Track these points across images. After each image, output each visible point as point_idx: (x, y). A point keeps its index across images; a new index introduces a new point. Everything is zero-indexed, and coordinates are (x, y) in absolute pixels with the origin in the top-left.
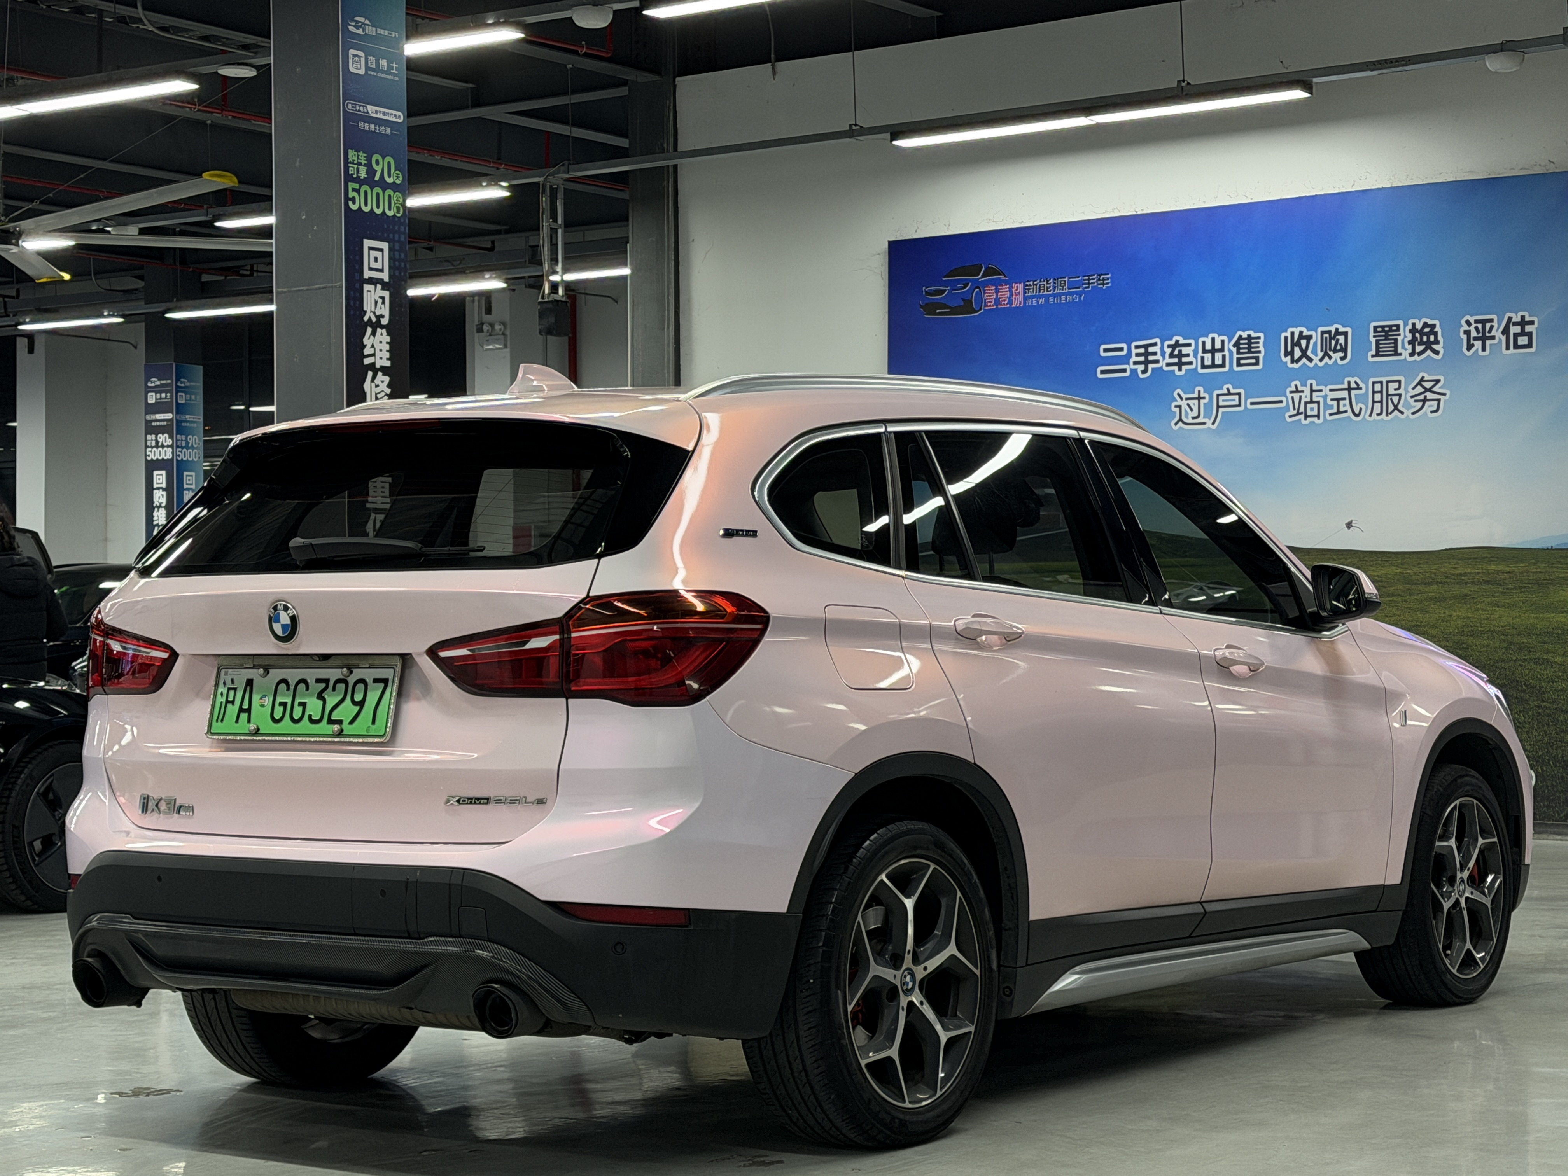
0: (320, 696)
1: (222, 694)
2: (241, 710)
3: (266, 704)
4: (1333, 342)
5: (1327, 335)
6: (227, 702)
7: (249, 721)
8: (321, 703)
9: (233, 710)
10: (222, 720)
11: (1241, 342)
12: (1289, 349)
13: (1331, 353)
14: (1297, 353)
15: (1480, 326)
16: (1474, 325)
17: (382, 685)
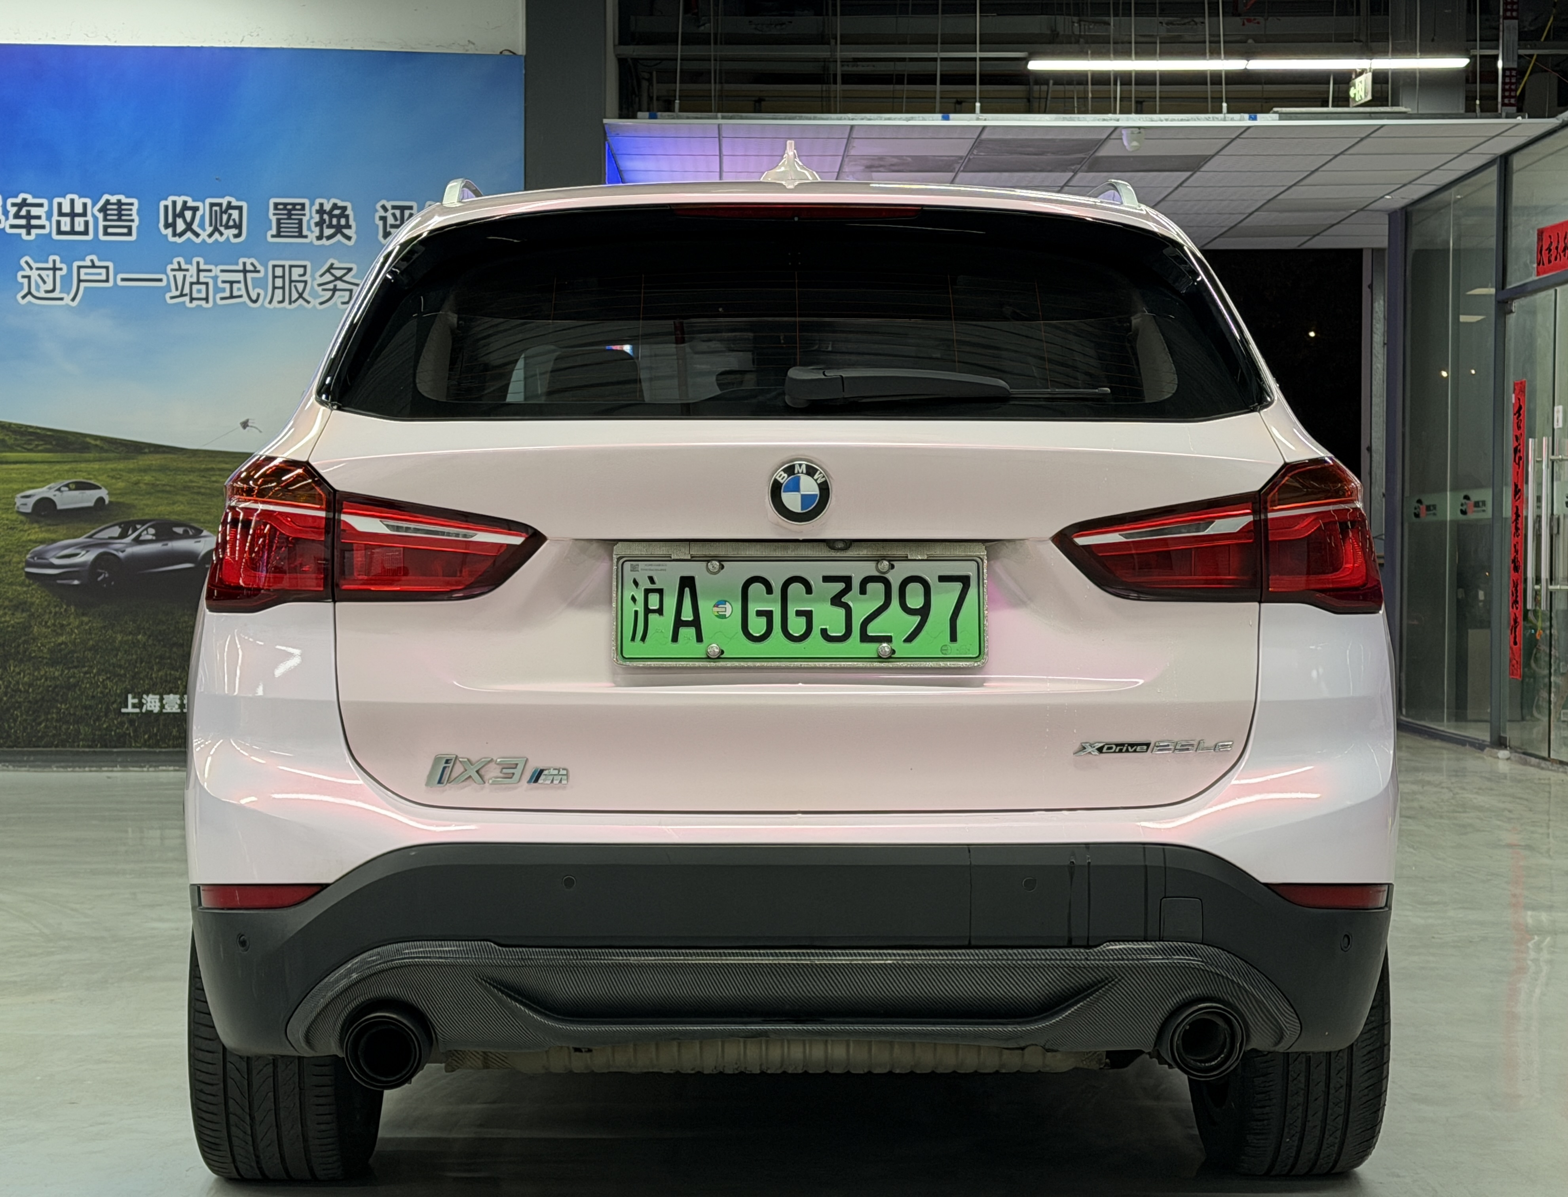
0: (837, 600)
1: (634, 599)
2: (679, 623)
3: (728, 614)
4: (225, 217)
5: (217, 208)
6: (647, 611)
7: (699, 639)
8: (842, 612)
9: (662, 624)
10: (643, 639)
11: (109, 207)
12: (170, 220)
13: (222, 229)
14: (181, 226)
15: (398, 213)
16: (391, 211)
17: (958, 586)
